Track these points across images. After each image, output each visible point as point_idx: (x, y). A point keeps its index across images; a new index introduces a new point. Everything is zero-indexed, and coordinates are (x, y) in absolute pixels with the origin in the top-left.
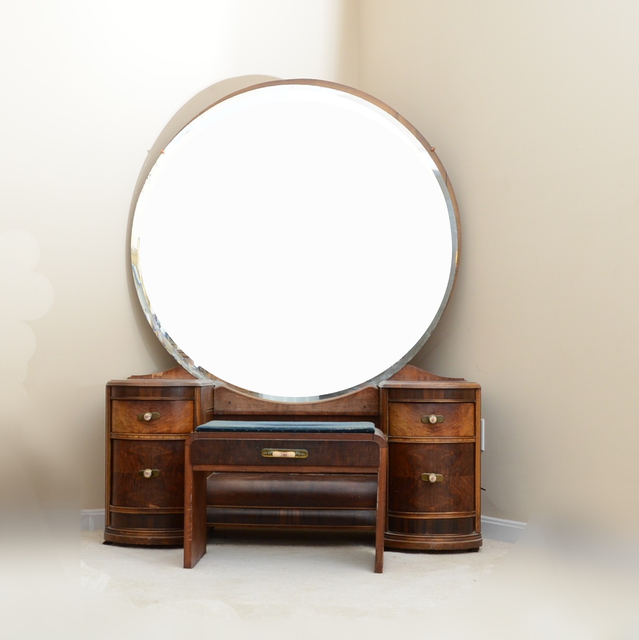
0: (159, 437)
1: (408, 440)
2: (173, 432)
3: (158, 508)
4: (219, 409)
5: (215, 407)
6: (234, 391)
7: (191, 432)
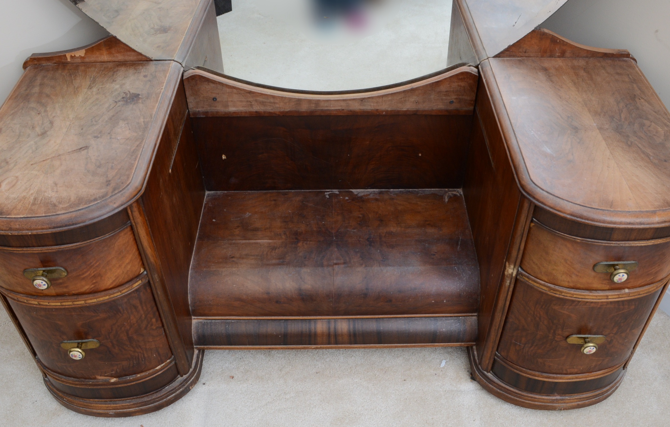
2: (103, 288)
3: (113, 379)
4: (198, 110)
5: (191, 106)
6: (219, 81)
7: (140, 271)
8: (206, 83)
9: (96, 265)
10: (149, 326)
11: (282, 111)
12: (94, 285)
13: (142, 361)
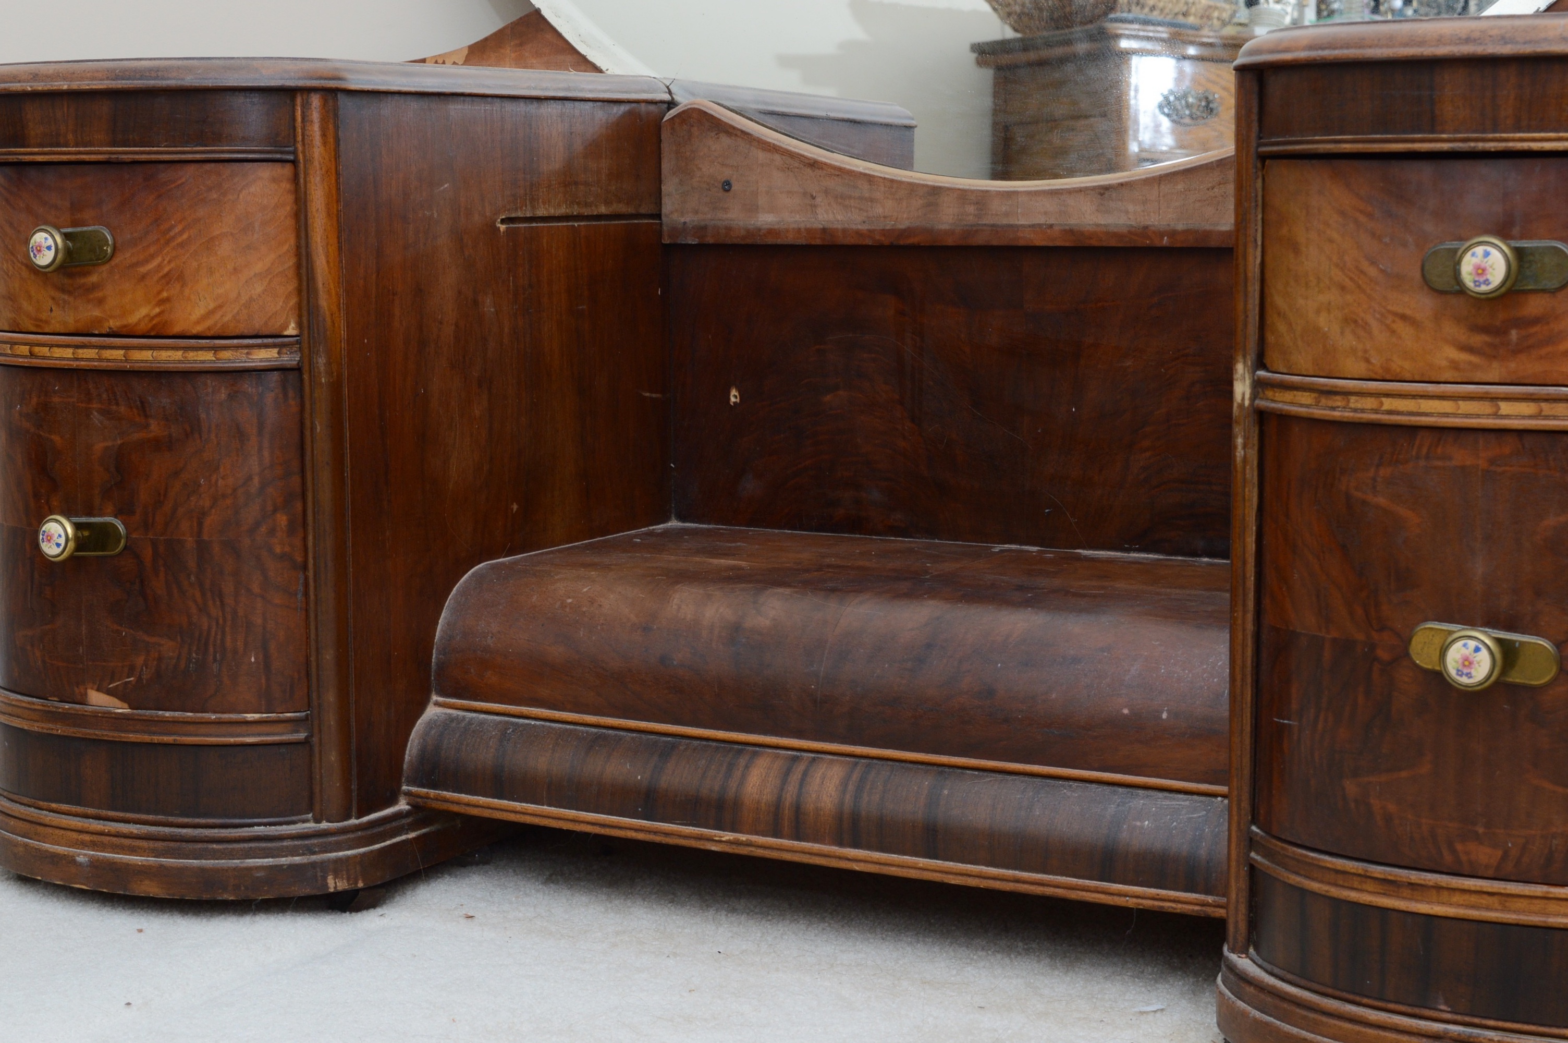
0: (108, 354)
1: (1338, 401)
2: (177, 329)
3: (122, 709)
4: (683, 220)
5: (668, 206)
6: (744, 129)
7: (286, 327)
8: (713, 134)
9: (180, 240)
10: (263, 529)
11: (888, 228)
12: (162, 307)
13: (215, 660)
